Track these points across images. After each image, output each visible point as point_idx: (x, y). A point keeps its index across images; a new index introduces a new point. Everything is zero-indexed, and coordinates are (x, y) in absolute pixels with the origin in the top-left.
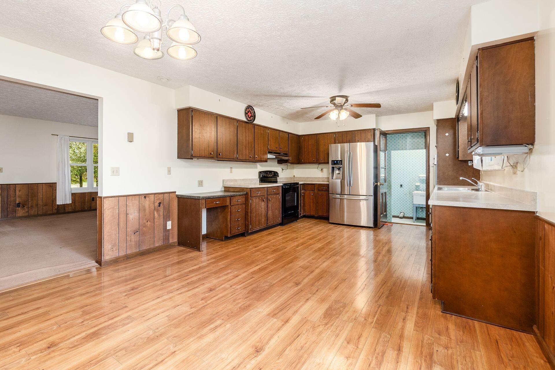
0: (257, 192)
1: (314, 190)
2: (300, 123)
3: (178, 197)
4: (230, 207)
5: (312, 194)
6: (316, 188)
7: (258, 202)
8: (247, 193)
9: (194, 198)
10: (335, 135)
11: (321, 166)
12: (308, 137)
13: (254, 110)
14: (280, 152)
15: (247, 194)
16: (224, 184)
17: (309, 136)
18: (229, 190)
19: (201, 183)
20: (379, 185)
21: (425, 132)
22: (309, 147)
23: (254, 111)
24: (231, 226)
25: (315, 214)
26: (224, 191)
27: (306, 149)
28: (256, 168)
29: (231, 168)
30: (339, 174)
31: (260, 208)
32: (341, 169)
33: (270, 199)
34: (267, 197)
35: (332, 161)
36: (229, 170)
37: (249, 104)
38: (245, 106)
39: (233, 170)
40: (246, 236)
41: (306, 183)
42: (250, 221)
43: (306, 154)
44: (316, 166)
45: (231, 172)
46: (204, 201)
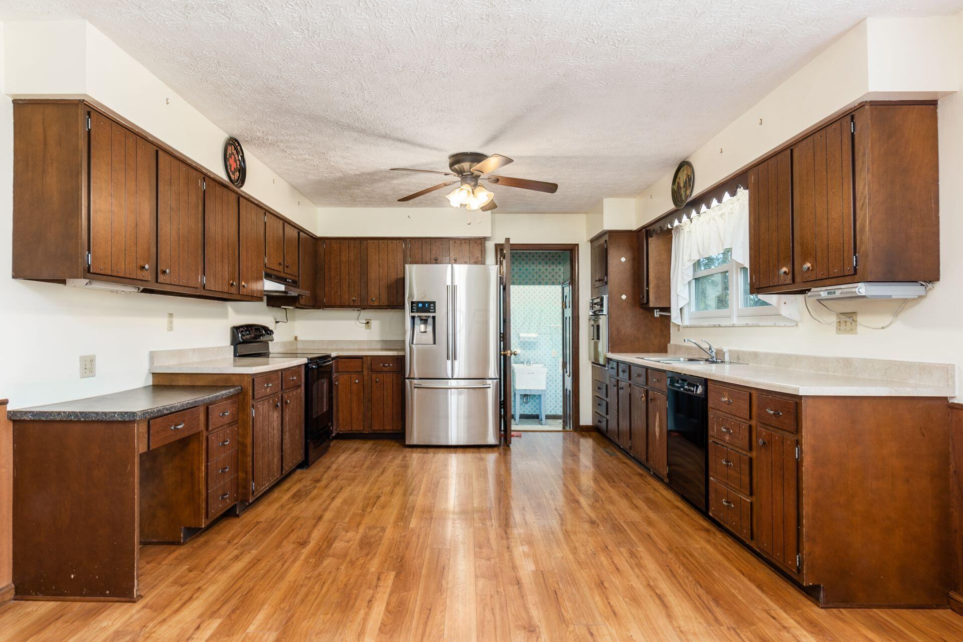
0: (266, 385)
1: (361, 370)
2: (318, 208)
3: (14, 421)
4: (205, 434)
5: (357, 381)
6: (365, 366)
7: (267, 411)
8: (242, 389)
9: (107, 418)
10: (406, 245)
11: (366, 314)
12: (340, 243)
13: (243, 153)
14: (284, 275)
15: (242, 392)
16: (155, 365)
17: (342, 241)
18: (174, 384)
19: (88, 366)
20: (509, 355)
21: (569, 252)
22: (342, 267)
23: (243, 157)
24: (207, 493)
25: (362, 428)
26: (153, 386)
27: (333, 274)
28: (225, 315)
29: (171, 315)
30: (425, 332)
31: (270, 430)
32: (430, 321)
33: (288, 401)
34: (282, 396)
35: (412, 303)
36: (165, 321)
37: (236, 134)
38: (223, 138)
39: (176, 321)
40: (238, 516)
41: (341, 354)
42: (250, 469)
43: (333, 285)
44: (354, 313)
45: (171, 328)
46: (143, 428)
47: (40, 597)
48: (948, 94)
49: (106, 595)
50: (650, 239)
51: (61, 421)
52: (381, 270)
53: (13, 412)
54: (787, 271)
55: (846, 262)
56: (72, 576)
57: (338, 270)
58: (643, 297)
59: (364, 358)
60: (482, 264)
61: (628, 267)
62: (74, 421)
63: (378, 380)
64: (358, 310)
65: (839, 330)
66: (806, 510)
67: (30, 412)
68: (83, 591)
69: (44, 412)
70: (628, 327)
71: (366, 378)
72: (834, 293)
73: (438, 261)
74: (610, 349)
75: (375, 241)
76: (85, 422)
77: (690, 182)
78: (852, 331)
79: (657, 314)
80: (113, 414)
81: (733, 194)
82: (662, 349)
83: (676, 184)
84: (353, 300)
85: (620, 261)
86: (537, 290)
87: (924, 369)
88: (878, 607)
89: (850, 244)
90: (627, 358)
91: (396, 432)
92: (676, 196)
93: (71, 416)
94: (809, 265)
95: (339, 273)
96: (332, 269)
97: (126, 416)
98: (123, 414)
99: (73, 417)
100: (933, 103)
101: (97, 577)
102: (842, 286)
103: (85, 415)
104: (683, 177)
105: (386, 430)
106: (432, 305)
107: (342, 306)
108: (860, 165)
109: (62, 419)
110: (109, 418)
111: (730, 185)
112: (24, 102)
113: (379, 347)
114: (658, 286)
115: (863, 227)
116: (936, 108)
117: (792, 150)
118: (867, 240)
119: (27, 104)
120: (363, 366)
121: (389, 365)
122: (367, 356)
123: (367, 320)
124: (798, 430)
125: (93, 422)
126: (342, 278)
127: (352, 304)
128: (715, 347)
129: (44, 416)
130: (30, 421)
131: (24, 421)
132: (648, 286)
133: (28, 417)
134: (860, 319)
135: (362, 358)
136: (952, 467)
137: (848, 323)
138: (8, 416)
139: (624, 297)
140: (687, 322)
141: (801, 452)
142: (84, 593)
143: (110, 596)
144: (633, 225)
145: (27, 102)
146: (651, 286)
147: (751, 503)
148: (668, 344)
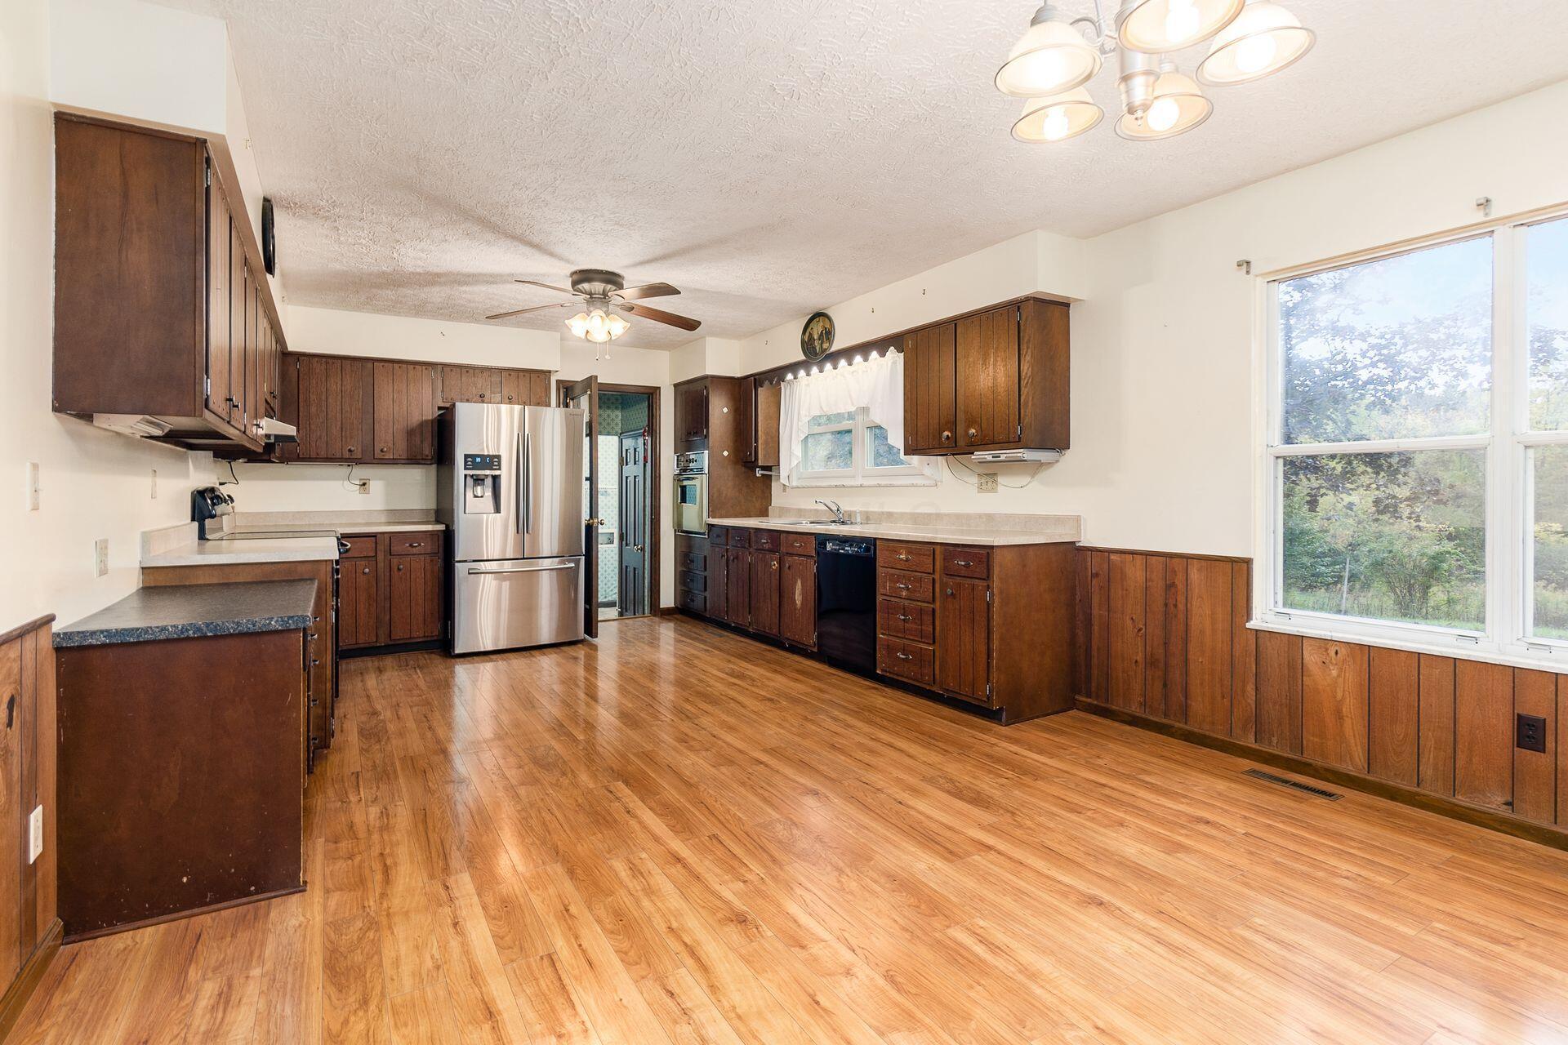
47: (120, 927)
48: (1076, 300)
49: (250, 894)
50: (760, 389)
51: (168, 641)
52: (396, 408)
53: (65, 634)
54: (950, 435)
55: (1012, 431)
56: (185, 880)
57: (324, 403)
58: (751, 454)
59: (378, 536)
60: (546, 406)
61: (731, 418)
62: (195, 638)
63: (401, 567)
64: (349, 466)
65: (980, 488)
66: (995, 645)
67: (102, 632)
68: (206, 898)
69: (132, 629)
70: (729, 486)
71: (381, 565)
72: (1000, 457)
73: (486, 399)
74: (711, 513)
75: (386, 365)
76: (216, 637)
77: (828, 334)
78: (994, 490)
79: (759, 473)
80: (267, 622)
81: (883, 355)
82: (764, 513)
83: (807, 334)
84: (350, 451)
85: (720, 410)
86: (609, 442)
87: (1059, 520)
88: (1038, 717)
89: (1015, 415)
90: (752, 522)
91: (429, 639)
92: (808, 346)
93: (187, 630)
94: (974, 431)
95: (324, 409)
96: (312, 402)
97: (290, 622)
98: (286, 619)
99: (191, 632)
100: (1067, 305)
101: (233, 870)
102: (1008, 451)
103: (216, 627)
104: (817, 329)
105: (414, 638)
106: (496, 460)
107: (329, 459)
108: (1025, 350)
109: (170, 637)
110: (260, 628)
111: (881, 345)
112: (82, 120)
113: (383, 520)
114: (766, 443)
115: (1026, 403)
116: (1069, 310)
117: (956, 324)
118: (1028, 412)
119: (88, 124)
120: (376, 548)
121: (420, 545)
122: (383, 533)
123: (360, 480)
124: (988, 577)
125: (231, 635)
126: (330, 416)
127: (347, 455)
128: (843, 508)
129: (131, 636)
130: (104, 646)
131: (91, 647)
132: (756, 441)
133: (97, 640)
134: (1000, 479)
135: (375, 536)
136: (1078, 598)
137: (989, 484)
138: (53, 642)
139: (726, 453)
140: (794, 484)
141: (992, 594)
142: (208, 900)
143: (256, 893)
144: (737, 369)
145: (88, 121)
146: (760, 442)
147: (934, 650)
148: (770, 507)
